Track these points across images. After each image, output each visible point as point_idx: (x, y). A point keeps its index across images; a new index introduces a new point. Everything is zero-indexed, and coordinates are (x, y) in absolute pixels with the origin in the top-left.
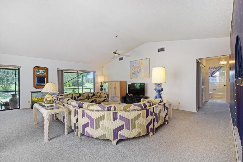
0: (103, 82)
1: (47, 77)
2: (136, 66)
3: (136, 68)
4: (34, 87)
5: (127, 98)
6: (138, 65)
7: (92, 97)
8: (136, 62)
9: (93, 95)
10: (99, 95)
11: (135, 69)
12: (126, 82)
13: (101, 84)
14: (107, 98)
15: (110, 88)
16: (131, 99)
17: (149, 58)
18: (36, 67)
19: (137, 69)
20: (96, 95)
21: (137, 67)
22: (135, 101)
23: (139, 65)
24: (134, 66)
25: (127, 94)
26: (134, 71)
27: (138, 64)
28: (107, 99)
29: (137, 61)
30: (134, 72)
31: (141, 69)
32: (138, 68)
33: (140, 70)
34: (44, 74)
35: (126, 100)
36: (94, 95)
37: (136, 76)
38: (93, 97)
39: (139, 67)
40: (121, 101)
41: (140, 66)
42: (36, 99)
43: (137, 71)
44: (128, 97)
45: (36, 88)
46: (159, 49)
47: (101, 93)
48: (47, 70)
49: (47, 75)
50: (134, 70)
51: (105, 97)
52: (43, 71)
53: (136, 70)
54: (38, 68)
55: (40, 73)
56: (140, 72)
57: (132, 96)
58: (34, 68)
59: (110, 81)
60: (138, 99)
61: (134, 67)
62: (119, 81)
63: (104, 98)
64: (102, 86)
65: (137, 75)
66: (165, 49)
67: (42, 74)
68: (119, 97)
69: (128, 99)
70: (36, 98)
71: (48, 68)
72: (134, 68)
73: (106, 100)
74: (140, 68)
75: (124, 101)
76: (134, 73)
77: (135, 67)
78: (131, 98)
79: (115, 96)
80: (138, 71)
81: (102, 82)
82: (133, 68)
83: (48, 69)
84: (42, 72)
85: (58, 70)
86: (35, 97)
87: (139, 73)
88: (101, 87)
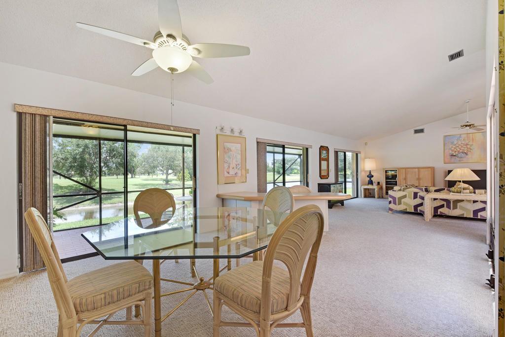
2: (460, 143)
3: (460, 147)
6: (463, 142)
8: (460, 137)
19: (462, 148)
21: (462, 145)
23: (467, 142)
24: (455, 143)
26: (455, 152)
27: (464, 140)
29: (463, 136)
31: (471, 148)
32: (465, 146)
33: (469, 150)
37: (458, 159)
41: (469, 143)
43: (461, 151)
50: (455, 150)
53: (458, 149)
56: (469, 153)
61: (455, 145)
65: (461, 158)
72: (454, 147)
74: (468, 146)
76: (454, 154)
77: (457, 145)
80: (465, 152)
82: (451, 146)
87: (466, 154)
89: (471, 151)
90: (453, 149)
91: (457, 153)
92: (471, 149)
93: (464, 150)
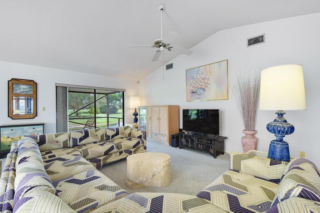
0: (139, 107)
1: (35, 97)
2: (199, 77)
3: (199, 82)
4: (8, 116)
5: (181, 139)
6: (202, 76)
7: (113, 136)
8: (199, 70)
9: (115, 133)
10: (129, 132)
11: (197, 83)
12: (178, 107)
13: (136, 111)
14: (144, 140)
15: (150, 118)
16: (189, 140)
17: (227, 60)
18: (12, 79)
19: (201, 84)
20: (123, 134)
21: (201, 79)
22: (198, 144)
23: (205, 75)
24: (195, 77)
25: (180, 130)
26: (195, 87)
27: (202, 73)
28: (143, 143)
29: (201, 68)
30: (193, 88)
31: (208, 82)
32: (203, 81)
33: (207, 85)
34: (28, 93)
35: (180, 142)
36: (117, 133)
37: (198, 96)
38: (115, 138)
39: (205, 79)
40: (169, 143)
41: (207, 77)
42: (9, 140)
43: (200, 87)
44: (184, 136)
45: (12, 119)
46: (249, 41)
47: (131, 129)
48: (35, 86)
49: (35, 96)
50: (195, 85)
51: (140, 137)
52: (27, 87)
53: (198, 85)
54: (18, 81)
55: (22, 90)
56: (206, 89)
57: (191, 136)
58: (8, 81)
59: (149, 106)
60: (204, 141)
61: (195, 80)
62: (165, 106)
63: (138, 140)
64: (136, 114)
65: (200, 94)
66: (266, 39)
67: (26, 93)
68: (165, 135)
69: (183, 140)
70: (9, 137)
71: (36, 81)
72: (194, 82)
73: (141, 144)
74: (206, 81)
75: (175, 143)
76: (194, 91)
77: (197, 80)
78: (190, 138)
79: (158, 132)
80: (203, 87)
81: (137, 107)
82: (191, 81)
83: (36, 83)
84: (25, 89)
85: (56, 87)
86: (6, 136)
87: (204, 90)
88: (134, 117)
89: (208, 86)
90: (193, 84)
91: (196, 89)
92: (208, 84)
93: (202, 85)
